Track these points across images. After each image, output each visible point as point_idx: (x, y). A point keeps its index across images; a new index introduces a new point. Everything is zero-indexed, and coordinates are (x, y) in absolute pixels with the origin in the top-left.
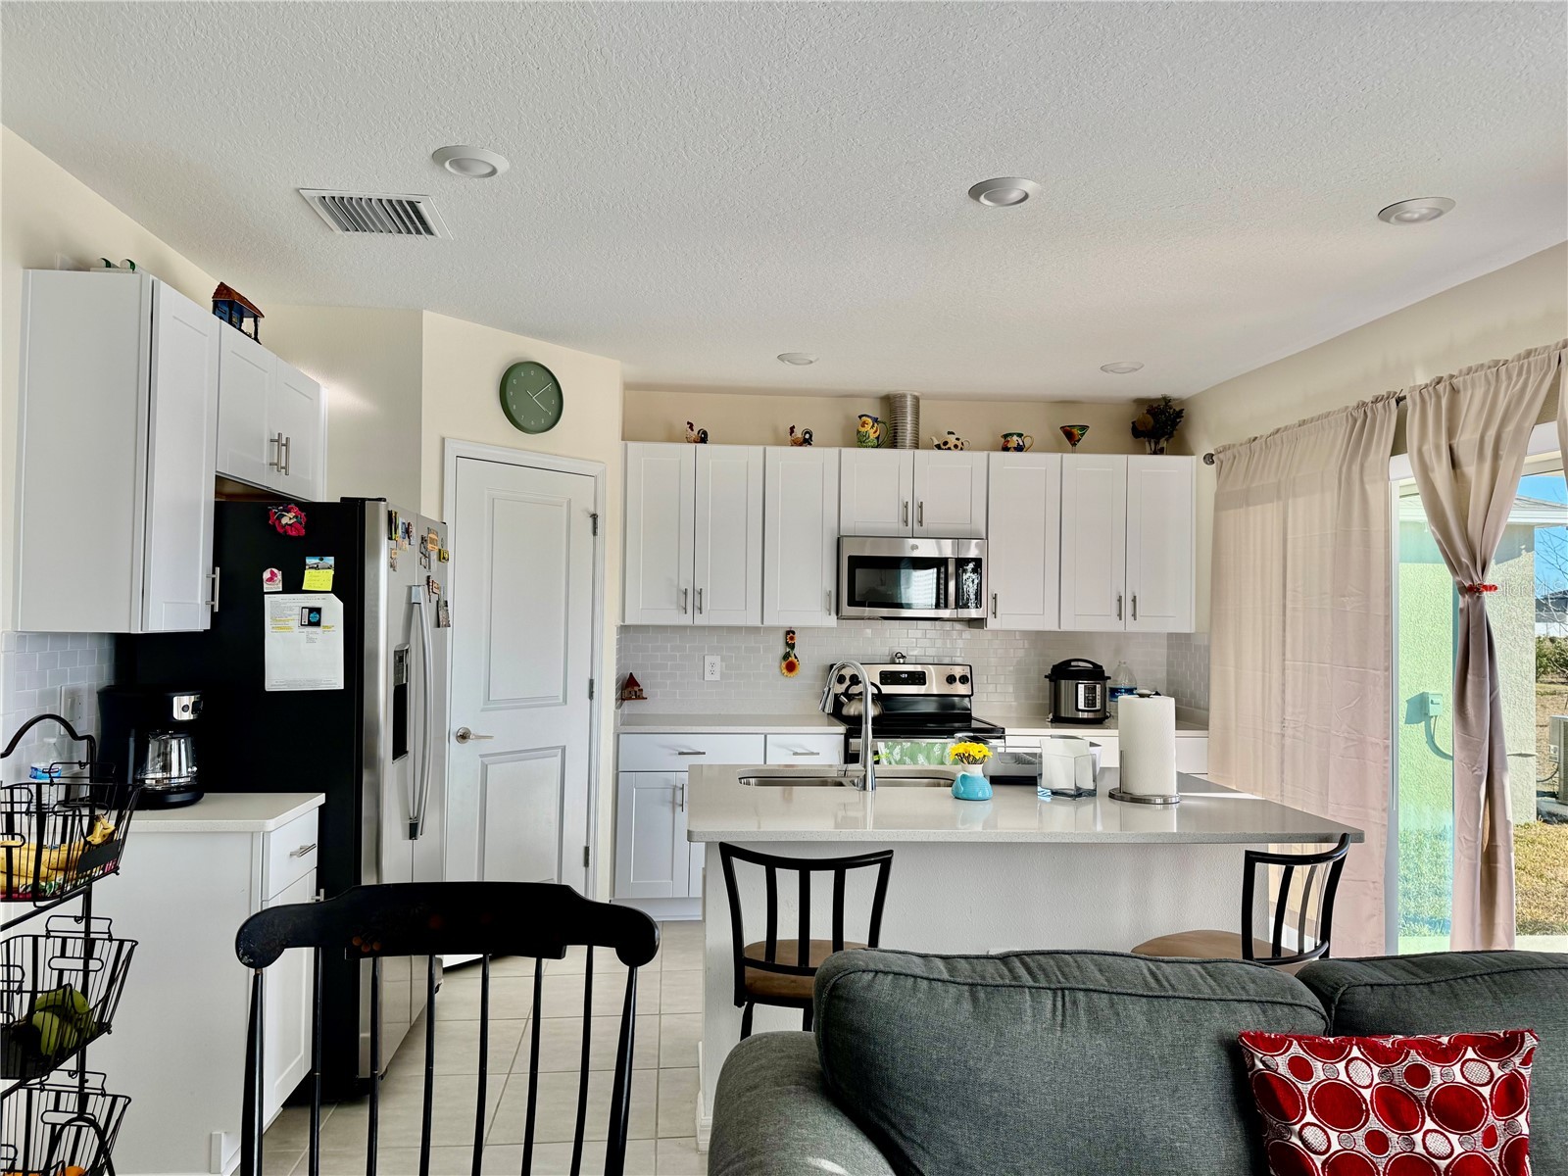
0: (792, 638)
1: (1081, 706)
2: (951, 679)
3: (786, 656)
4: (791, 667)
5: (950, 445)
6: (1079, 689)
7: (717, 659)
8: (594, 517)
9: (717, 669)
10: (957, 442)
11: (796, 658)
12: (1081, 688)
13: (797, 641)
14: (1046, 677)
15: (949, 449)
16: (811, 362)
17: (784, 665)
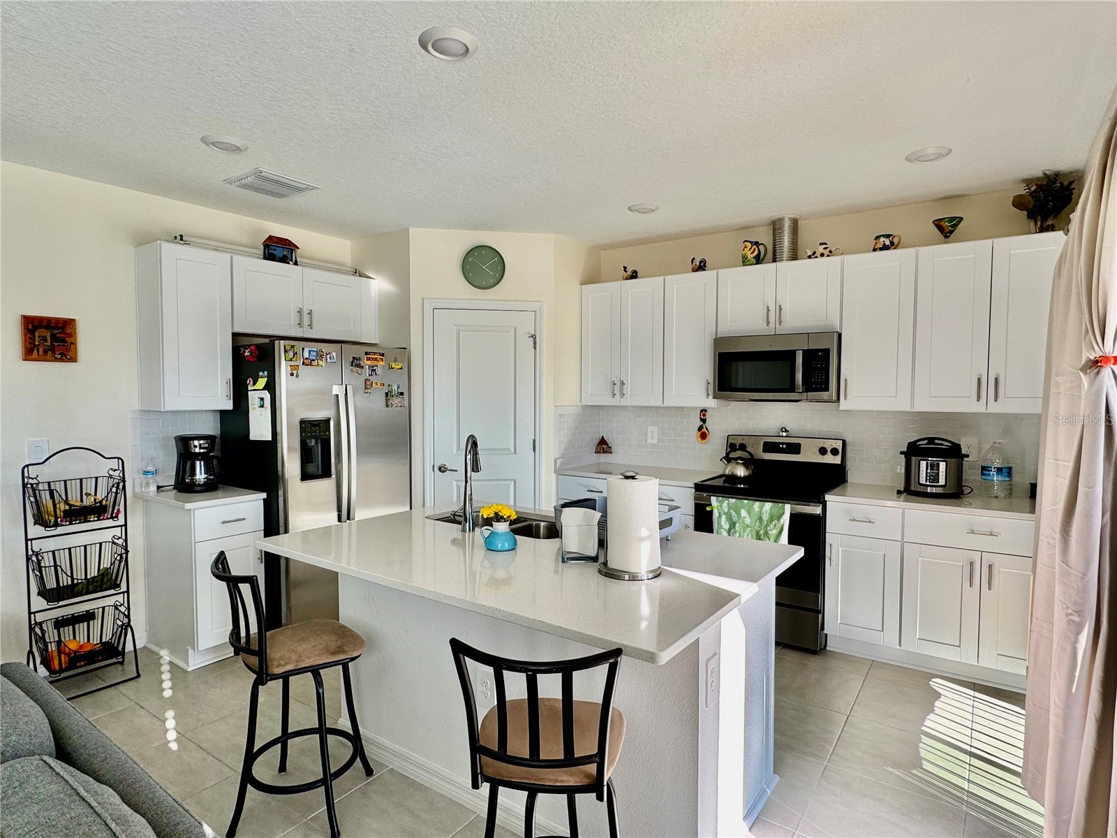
0: (704, 415)
1: (923, 481)
2: (823, 451)
3: (700, 428)
4: (704, 436)
5: (818, 254)
6: (921, 466)
7: (655, 429)
8: (534, 337)
9: (655, 436)
10: (824, 251)
11: (707, 429)
12: (923, 464)
13: (707, 417)
14: (901, 453)
15: (816, 257)
16: (653, 211)
17: (699, 433)
